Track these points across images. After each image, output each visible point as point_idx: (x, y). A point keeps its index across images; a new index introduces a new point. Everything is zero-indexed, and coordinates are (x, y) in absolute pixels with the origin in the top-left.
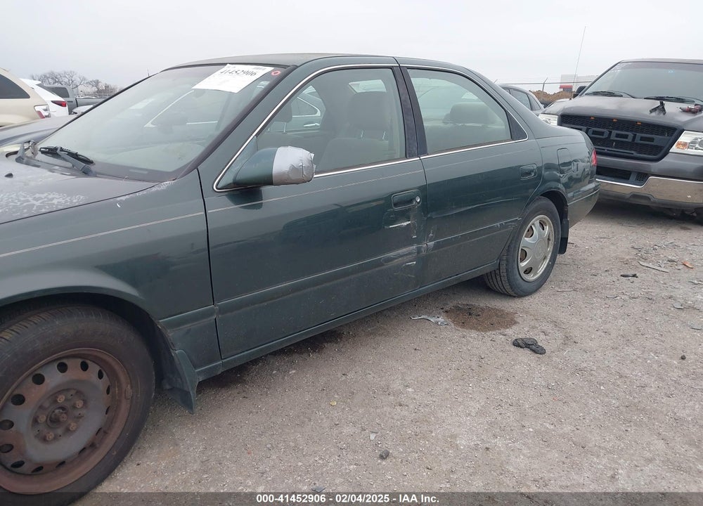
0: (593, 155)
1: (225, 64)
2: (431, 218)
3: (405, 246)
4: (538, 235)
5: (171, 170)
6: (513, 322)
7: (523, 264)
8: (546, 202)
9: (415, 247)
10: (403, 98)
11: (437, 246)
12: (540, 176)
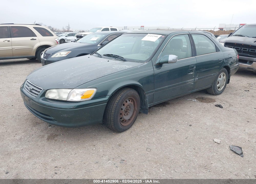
0: (238, 56)
1: (148, 34)
2: (197, 72)
3: (191, 79)
4: (222, 78)
5: (145, 60)
6: (215, 101)
7: (218, 85)
8: (225, 69)
9: (193, 79)
10: (191, 42)
11: (198, 79)
12: (223, 61)
